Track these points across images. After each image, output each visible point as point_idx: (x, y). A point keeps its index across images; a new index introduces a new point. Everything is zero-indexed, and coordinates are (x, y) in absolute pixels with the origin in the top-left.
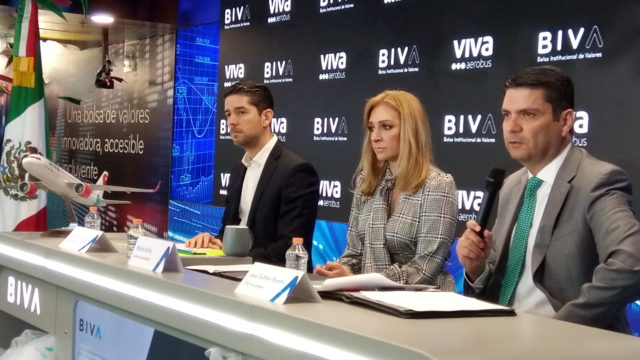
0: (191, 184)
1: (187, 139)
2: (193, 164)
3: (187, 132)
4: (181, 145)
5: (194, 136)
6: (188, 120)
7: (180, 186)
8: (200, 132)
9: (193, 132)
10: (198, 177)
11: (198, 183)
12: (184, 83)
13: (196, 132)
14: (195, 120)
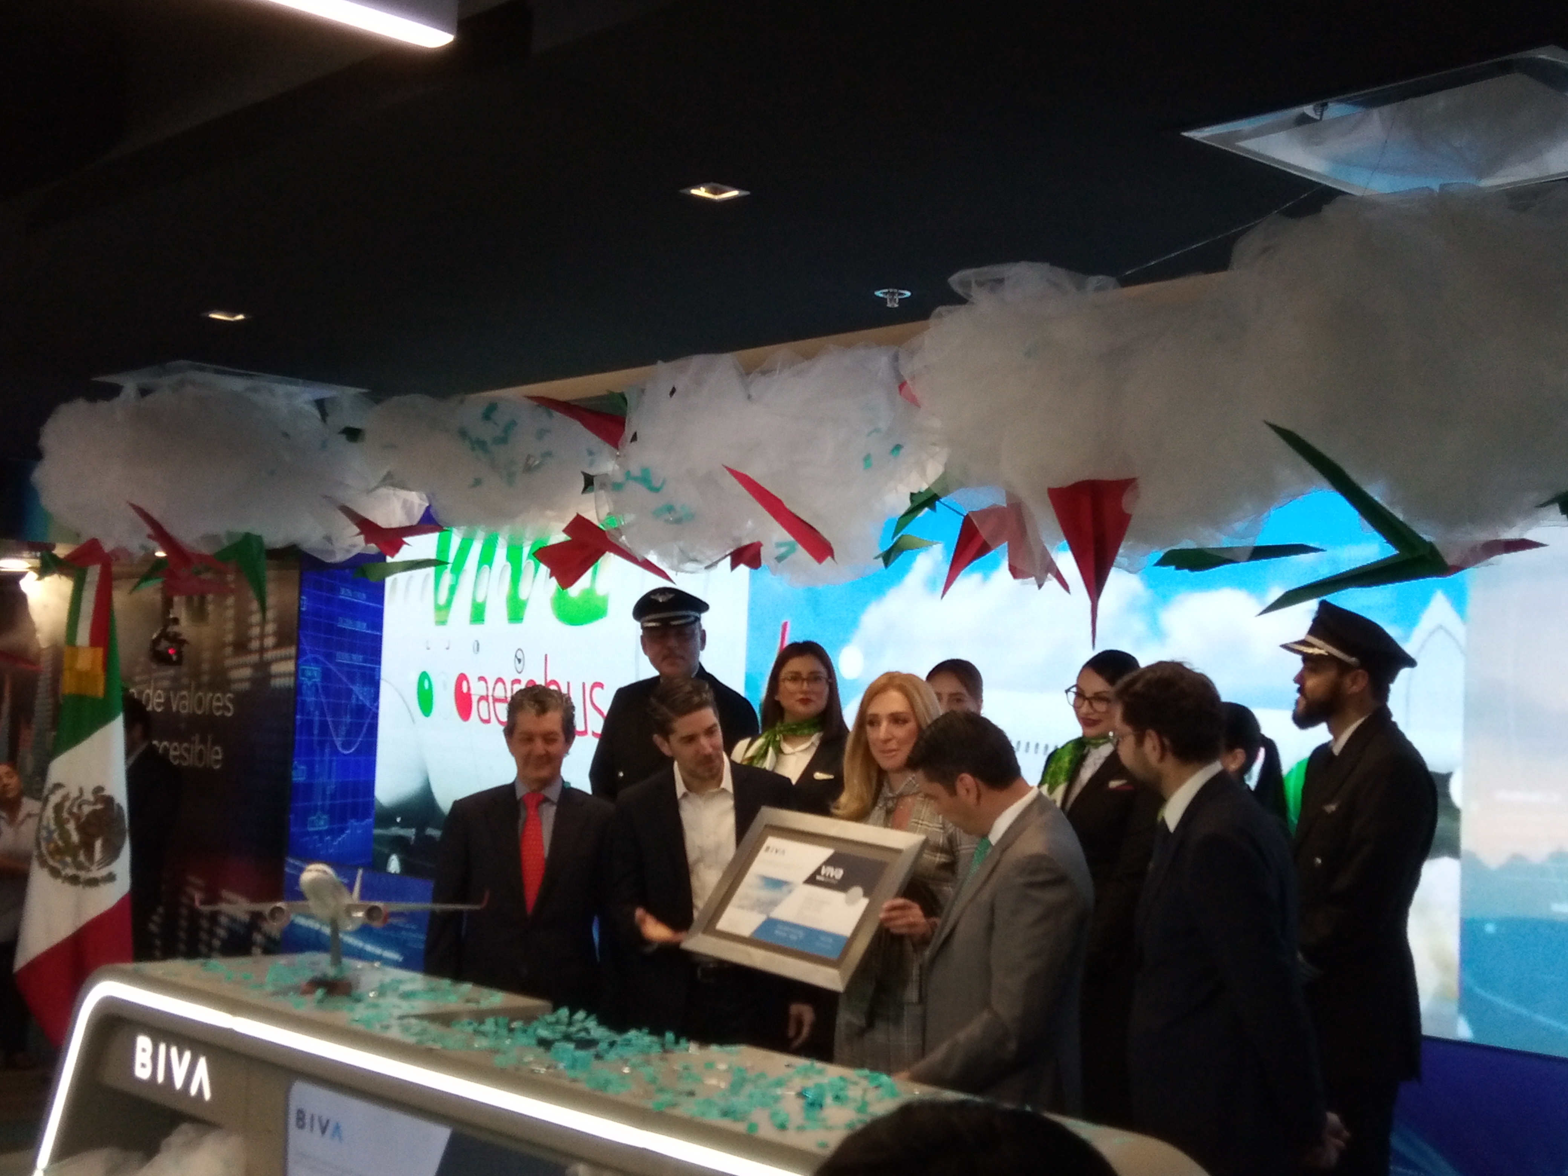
0: (329, 832)
1: (322, 754)
2: (333, 797)
3: (322, 744)
4: (311, 766)
5: (334, 751)
6: (324, 726)
7: (308, 834)
8: (346, 745)
9: (333, 745)
10: (343, 819)
11: (342, 831)
12: (316, 661)
13: (338, 744)
14: (337, 725)
